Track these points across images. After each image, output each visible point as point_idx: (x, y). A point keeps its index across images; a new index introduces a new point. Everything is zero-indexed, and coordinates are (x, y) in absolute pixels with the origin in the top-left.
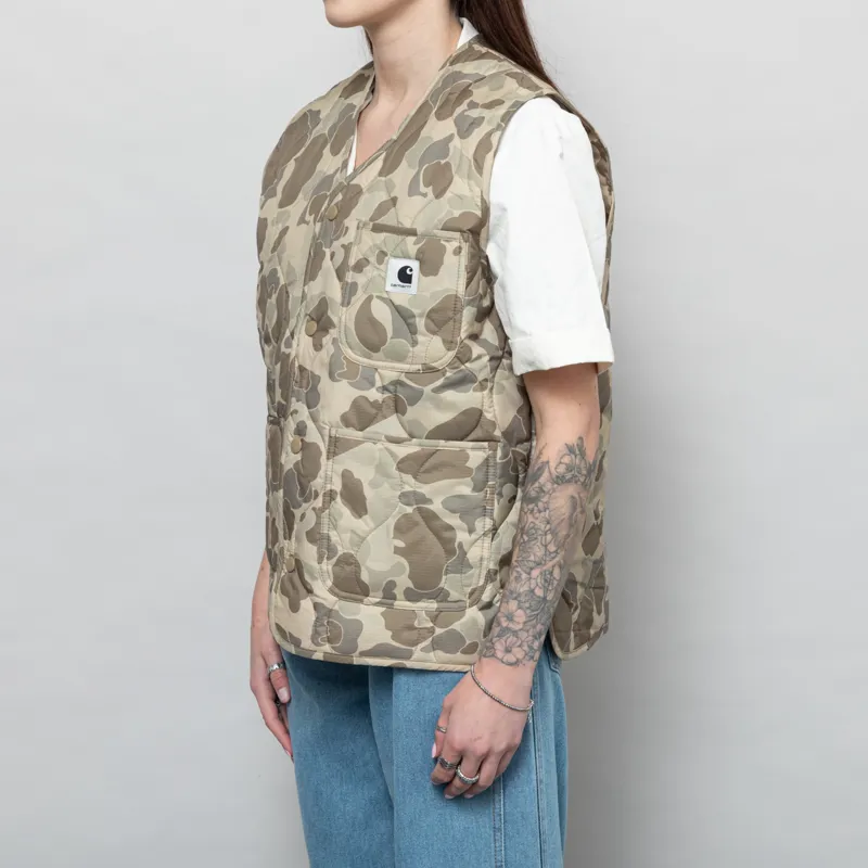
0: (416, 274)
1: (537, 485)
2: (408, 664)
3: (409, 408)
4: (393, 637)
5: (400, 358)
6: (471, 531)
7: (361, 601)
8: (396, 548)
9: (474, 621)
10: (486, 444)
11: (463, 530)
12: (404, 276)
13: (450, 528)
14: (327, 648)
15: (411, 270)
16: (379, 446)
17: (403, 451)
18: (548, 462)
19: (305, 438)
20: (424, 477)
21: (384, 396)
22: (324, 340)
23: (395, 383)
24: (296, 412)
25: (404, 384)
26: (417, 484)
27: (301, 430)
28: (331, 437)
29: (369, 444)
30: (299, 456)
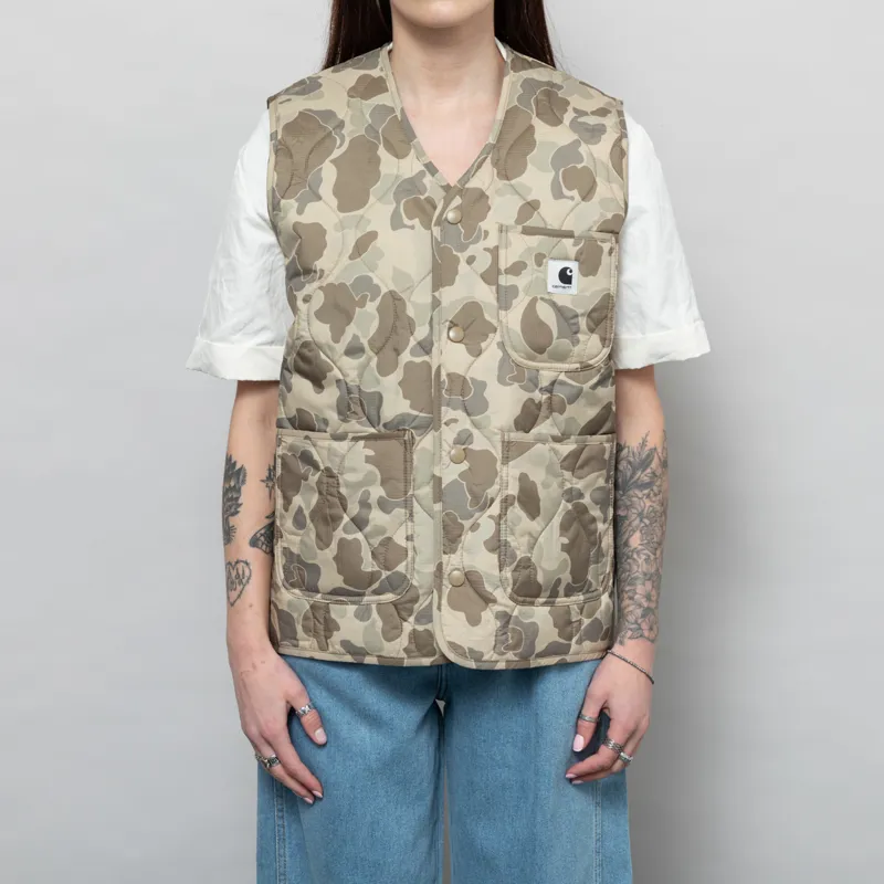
0: (576, 275)
2: (569, 658)
3: (568, 406)
4: (559, 635)
5: (561, 357)
6: (604, 521)
7: (532, 604)
8: (562, 545)
9: (607, 605)
11: (600, 520)
12: (565, 277)
13: (594, 520)
14: (510, 655)
15: (571, 271)
16: (547, 446)
17: (567, 448)
18: (655, 449)
19: (470, 447)
20: (579, 472)
21: (545, 397)
22: (483, 345)
23: (553, 383)
24: (455, 421)
25: (563, 383)
26: (575, 480)
27: (463, 439)
28: (503, 442)
29: (539, 445)
30: (465, 466)
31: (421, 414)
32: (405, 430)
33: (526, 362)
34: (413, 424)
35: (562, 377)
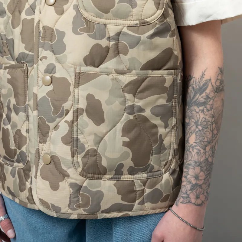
1: (204, 94)
2: (131, 213)
3: (130, 50)
4: (122, 199)
5: (125, 17)
6: (166, 127)
7: (100, 179)
8: (124, 142)
9: (167, 181)
10: (173, 71)
11: (161, 126)
13: (155, 126)
14: (81, 211)
16: (111, 77)
17: (126, 79)
18: (210, 80)
19: (54, 75)
20: (140, 95)
21: (112, 43)
22: (65, 7)
23: (119, 34)
24: (45, 58)
25: (126, 34)
26: (136, 100)
27: (50, 70)
28: (76, 73)
29: (104, 76)
30: (51, 88)
31: (31, 53)
32: (24, 63)
33: (95, 19)
34: (27, 60)
35: (125, 30)
